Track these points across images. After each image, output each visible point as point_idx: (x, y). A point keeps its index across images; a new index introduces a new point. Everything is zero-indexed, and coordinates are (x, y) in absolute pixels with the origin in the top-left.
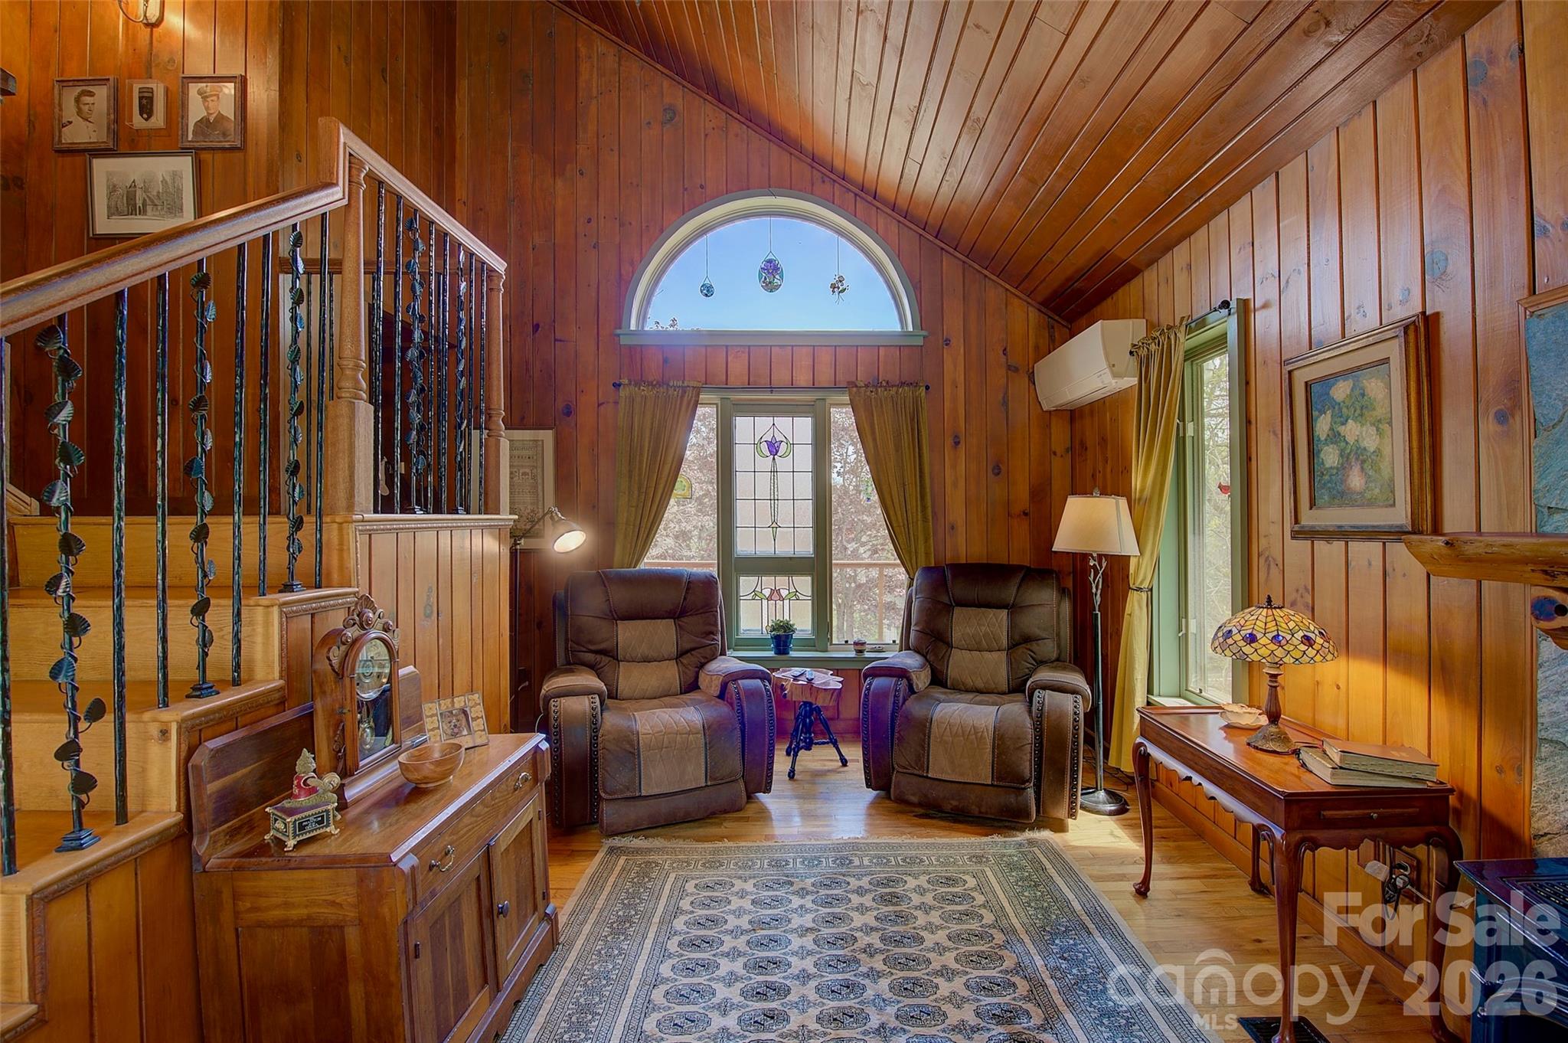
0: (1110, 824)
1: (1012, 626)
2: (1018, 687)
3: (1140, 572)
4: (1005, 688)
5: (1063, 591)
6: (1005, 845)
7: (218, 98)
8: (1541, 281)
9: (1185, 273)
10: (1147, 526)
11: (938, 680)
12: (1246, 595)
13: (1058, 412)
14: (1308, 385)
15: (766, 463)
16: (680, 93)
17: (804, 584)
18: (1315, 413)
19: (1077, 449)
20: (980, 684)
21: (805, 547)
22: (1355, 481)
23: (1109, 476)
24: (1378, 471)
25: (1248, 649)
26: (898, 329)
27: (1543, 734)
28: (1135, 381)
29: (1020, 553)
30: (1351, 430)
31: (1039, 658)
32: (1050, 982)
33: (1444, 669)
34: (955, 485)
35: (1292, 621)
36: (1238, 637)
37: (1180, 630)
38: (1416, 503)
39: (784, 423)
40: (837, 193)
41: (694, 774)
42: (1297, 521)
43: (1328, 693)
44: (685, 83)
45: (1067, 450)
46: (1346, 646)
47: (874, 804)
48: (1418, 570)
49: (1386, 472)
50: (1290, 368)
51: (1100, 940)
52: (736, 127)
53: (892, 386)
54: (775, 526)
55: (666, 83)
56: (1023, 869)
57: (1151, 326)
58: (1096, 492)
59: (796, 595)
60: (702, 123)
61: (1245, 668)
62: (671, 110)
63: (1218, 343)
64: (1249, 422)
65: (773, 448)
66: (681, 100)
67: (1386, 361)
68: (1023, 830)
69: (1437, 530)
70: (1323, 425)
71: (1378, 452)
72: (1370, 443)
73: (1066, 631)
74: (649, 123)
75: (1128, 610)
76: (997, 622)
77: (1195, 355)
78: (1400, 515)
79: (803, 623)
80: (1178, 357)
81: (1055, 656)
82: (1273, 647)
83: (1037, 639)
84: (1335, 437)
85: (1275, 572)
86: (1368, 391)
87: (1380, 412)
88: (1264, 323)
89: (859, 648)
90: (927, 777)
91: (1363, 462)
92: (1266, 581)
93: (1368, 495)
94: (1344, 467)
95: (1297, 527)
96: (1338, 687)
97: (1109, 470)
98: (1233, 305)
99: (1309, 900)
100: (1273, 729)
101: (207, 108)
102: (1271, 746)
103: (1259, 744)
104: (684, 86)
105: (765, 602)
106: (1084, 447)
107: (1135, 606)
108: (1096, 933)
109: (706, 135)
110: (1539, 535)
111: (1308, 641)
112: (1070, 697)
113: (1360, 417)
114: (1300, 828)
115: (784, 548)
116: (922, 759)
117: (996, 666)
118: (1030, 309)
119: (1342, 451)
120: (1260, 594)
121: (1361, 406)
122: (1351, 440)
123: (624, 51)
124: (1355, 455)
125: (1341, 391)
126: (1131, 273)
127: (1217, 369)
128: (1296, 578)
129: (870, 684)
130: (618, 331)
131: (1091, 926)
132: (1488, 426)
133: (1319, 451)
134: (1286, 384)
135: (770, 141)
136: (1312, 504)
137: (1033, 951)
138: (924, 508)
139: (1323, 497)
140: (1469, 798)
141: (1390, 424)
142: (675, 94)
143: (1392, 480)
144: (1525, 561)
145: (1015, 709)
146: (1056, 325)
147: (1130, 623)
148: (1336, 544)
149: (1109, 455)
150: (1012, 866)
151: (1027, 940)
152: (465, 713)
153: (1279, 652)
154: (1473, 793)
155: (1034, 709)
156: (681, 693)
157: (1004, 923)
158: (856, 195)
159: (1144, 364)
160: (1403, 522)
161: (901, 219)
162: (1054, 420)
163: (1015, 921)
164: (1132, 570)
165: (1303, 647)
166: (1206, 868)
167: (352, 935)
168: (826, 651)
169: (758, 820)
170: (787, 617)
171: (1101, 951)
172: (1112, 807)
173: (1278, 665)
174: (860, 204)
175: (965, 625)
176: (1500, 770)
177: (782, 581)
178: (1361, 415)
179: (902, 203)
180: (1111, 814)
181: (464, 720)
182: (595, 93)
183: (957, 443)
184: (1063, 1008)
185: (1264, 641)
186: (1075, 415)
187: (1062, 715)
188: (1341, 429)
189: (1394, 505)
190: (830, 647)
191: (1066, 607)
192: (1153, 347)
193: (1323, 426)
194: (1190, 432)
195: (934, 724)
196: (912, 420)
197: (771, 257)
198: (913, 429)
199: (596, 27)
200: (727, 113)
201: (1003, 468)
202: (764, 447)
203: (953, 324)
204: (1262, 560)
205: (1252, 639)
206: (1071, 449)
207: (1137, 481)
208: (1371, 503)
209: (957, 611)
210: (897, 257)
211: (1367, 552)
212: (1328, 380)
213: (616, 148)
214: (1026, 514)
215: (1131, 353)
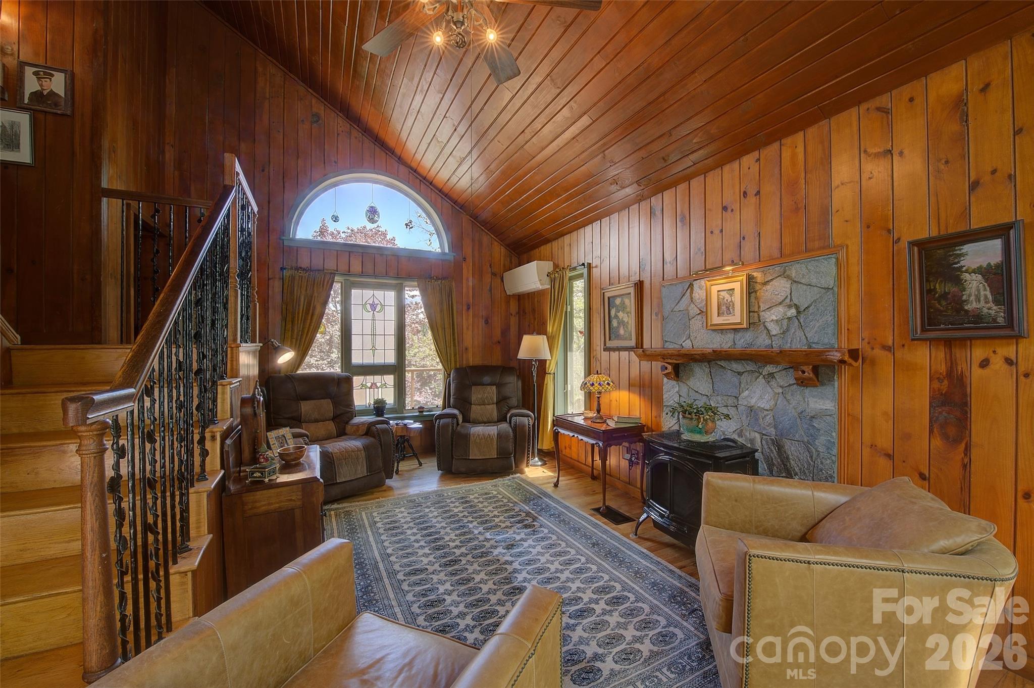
0: (541, 469)
1: (499, 393)
2: (502, 419)
3: (551, 368)
4: (496, 420)
5: (518, 377)
6: (504, 480)
7: (51, 80)
8: (666, 276)
9: (568, 247)
10: (554, 347)
11: (466, 420)
12: (589, 371)
13: (514, 295)
14: (609, 298)
15: (369, 315)
16: (323, 108)
17: (390, 379)
18: (610, 308)
19: (521, 312)
20: (485, 420)
21: (390, 358)
22: (622, 332)
23: (536, 326)
24: (627, 328)
25: (591, 388)
26: (439, 250)
27: (664, 404)
28: (549, 286)
29: (496, 359)
30: (621, 314)
31: (510, 406)
32: (532, 512)
33: (644, 389)
34: (468, 329)
35: (604, 378)
37: (564, 389)
38: (637, 339)
39: (379, 294)
40: (411, 178)
41: (361, 470)
42: (605, 345)
43: (614, 403)
44: (326, 103)
45: (517, 313)
46: (618, 387)
47: (442, 476)
48: (637, 360)
49: (630, 329)
50: (603, 291)
51: (545, 499)
52: (355, 133)
53: (439, 279)
54: (374, 349)
55: (314, 101)
56: (513, 486)
57: (556, 266)
58: (535, 333)
59: (384, 385)
60: (336, 127)
61: (589, 396)
62: (317, 117)
63: (580, 276)
64: (590, 309)
65: (374, 307)
66: (323, 112)
67: (630, 293)
68: (509, 475)
69: (642, 347)
71: (628, 322)
72: (625, 319)
73: (520, 393)
74: (303, 121)
75: (545, 383)
76: (491, 392)
77: (572, 279)
78: (632, 343)
79: (389, 398)
80: (566, 280)
81: (516, 404)
82: (599, 387)
83: (509, 398)
84: (616, 317)
85: (598, 363)
86: (625, 302)
87: (628, 310)
88: (595, 272)
89: (421, 410)
90: (469, 459)
91: (624, 325)
92: (595, 366)
93: (625, 336)
94: (618, 327)
95: (605, 347)
96: (617, 399)
97: (536, 323)
98: (586, 264)
99: (609, 477)
100: (598, 416)
101: (41, 85)
102: (598, 421)
103: (595, 421)
104: (325, 104)
105: (368, 390)
106: (524, 311)
107: (549, 380)
108: (544, 498)
109: (338, 134)
110: (664, 348)
111: (608, 384)
112: (526, 418)
113: (623, 311)
114: (606, 441)
115: (379, 360)
116: (467, 452)
117: (492, 411)
118: (502, 247)
119: (618, 321)
120: (594, 370)
121: (623, 307)
122: (620, 318)
123: (287, 76)
124: (621, 323)
125: (618, 301)
126: (548, 241)
127: (579, 285)
128: (605, 364)
129: (439, 422)
130: (283, 238)
131: (542, 496)
132: (654, 317)
133: (611, 321)
134: (602, 297)
135: (375, 144)
136: (610, 339)
137: (524, 506)
138: (454, 340)
139: (613, 336)
141: (631, 313)
142: (319, 107)
143: (631, 332)
144: (659, 355)
145: (504, 426)
146: (513, 255)
147: (546, 388)
148: (616, 352)
149: (536, 317)
150: (509, 486)
151: (521, 503)
152: (284, 437)
153: (601, 388)
154: (650, 426)
155: (512, 425)
156: (337, 437)
157: (511, 501)
158: (421, 181)
159: (553, 281)
160: (633, 345)
161: (443, 196)
162: (512, 299)
163: (514, 499)
164: (547, 366)
165: (607, 386)
166: (576, 476)
167: (298, 513)
168: (403, 413)
169: (389, 490)
170: (380, 398)
171: (546, 502)
172: (540, 463)
173: (600, 393)
174: (423, 186)
175: (476, 394)
176: (656, 417)
177: (377, 379)
179: (445, 190)
180: (541, 465)
181: (285, 441)
182: (267, 95)
183: (469, 308)
184: (538, 516)
185: (596, 385)
186: (521, 298)
187: (524, 426)
188: (618, 314)
189: (631, 339)
190: (404, 411)
191: (520, 383)
192: (556, 275)
193: (613, 312)
194: (569, 310)
195: (471, 436)
196: (449, 296)
197: (372, 205)
198: (449, 301)
199: (270, 58)
200: (350, 125)
201: (490, 321)
202: (368, 307)
203: (468, 250)
204: (594, 359)
205: (593, 385)
206: (518, 313)
207: (549, 329)
208: (626, 339)
209: (473, 388)
210: (441, 215)
211: (624, 354)
212: (615, 297)
213: (281, 130)
214: (499, 342)
215: (548, 276)
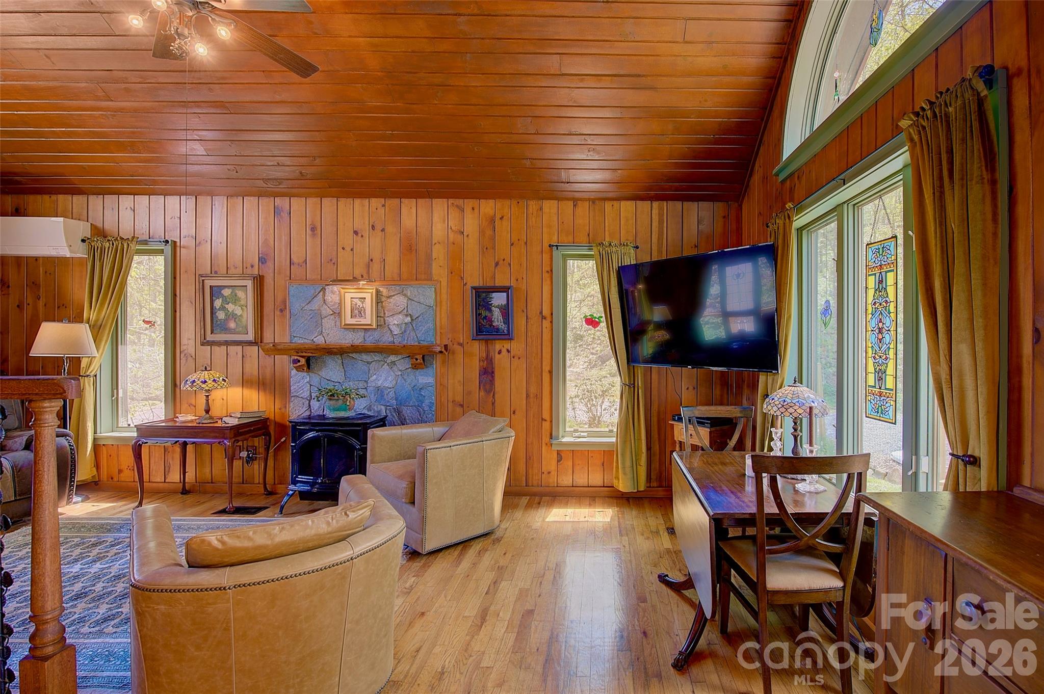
3: (92, 368)
8: (292, 276)
9: (129, 211)
12: (173, 371)
14: (211, 288)
18: (214, 298)
22: (232, 325)
24: (241, 322)
27: (292, 395)
28: (85, 255)
30: (230, 307)
33: (264, 384)
36: (199, 382)
37: (113, 396)
38: (255, 333)
42: (204, 339)
43: (219, 402)
48: (255, 355)
49: (245, 322)
50: (203, 278)
64: (175, 295)
67: (246, 286)
70: (218, 303)
71: (242, 315)
72: (239, 312)
78: (250, 337)
82: (213, 383)
84: (223, 308)
86: (238, 295)
87: (243, 302)
88: (185, 252)
91: (235, 319)
93: (237, 330)
94: (226, 320)
95: (205, 341)
96: (223, 399)
98: (169, 241)
100: (208, 416)
102: (208, 421)
110: (291, 343)
113: (235, 303)
114: (234, 437)
119: (226, 314)
121: (235, 300)
122: (230, 310)
124: (233, 316)
125: (226, 292)
126: (79, 192)
128: (201, 360)
132: (277, 314)
133: (216, 313)
134: (200, 284)
136: (212, 333)
139: (217, 330)
140: (271, 420)
141: (246, 307)
143: (247, 325)
148: (222, 347)
149: (42, 295)
154: (273, 418)
159: (97, 251)
160: (252, 339)
164: (82, 365)
165: (223, 382)
176: (280, 409)
178: (235, 302)
188: (226, 306)
189: (247, 334)
192: (107, 244)
204: (182, 355)
208: (238, 333)
211: (235, 350)
212: (222, 287)
215: (82, 241)
